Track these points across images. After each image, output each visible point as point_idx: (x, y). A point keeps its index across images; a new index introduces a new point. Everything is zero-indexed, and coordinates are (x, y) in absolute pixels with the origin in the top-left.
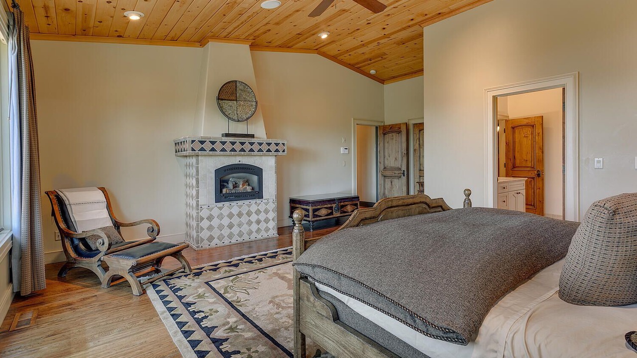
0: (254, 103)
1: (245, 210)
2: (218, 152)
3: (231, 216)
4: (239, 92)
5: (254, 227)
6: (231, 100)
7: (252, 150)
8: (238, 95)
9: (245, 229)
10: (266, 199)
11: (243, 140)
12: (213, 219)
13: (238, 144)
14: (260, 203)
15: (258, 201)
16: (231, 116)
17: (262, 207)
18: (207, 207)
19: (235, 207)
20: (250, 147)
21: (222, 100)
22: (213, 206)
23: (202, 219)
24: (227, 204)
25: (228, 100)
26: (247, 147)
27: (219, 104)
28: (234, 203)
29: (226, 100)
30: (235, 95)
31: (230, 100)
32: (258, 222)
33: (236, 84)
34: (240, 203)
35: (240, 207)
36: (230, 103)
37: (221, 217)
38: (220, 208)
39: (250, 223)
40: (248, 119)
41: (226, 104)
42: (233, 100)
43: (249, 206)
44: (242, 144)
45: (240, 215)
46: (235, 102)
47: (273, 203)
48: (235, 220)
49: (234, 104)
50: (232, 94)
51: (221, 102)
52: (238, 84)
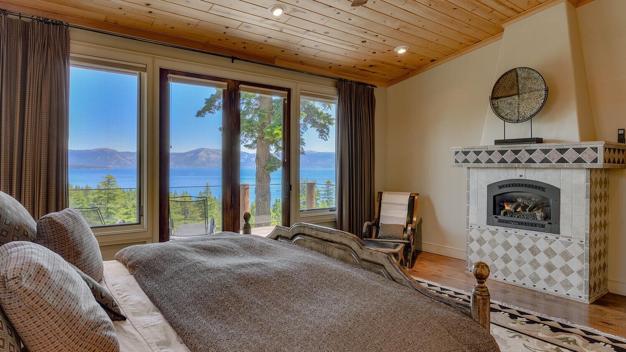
0: (543, 93)
1: (528, 243)
2: (483, 165)
3: (506, 246)
4: (521, 81)
5: (543, 273)
6: (511, 96)
7: (530, 161)
8: (520, 86)
9: (527, 269)
10: (566, 237)
11: (517, 147)
12: (484, 243)
13: (509, 153)
14: (554, 241)
15: (551, 236)
16: (509, 117)
17: (558, 246)
18: (476, 227)
19: (514, 236)
20: (527, 156)
21: (498, 98)
22: (484, 228)
23: (472, 240)
24: (502, 229)
25: (506, 97)
26: (537, 156)
27: (493, 105)
28: (511, 231)
29: (503, 97)
30: (516, 88)
31: (509, 96)
32: (550, 268)
33: (516, 72)
34: (521, 232)
35: (520, 238)
36: (509, 100)
37: (493, 244)
38: (494, 233)
39: (535, 264)
40: (532, 117)
41: (502, 103)
42: (514, 95)
43: (535, 240)
44: (516, 152)
45: (520, 248)
46: (516, 97)
47: (581, 246)
48: (513, 253)
49: (514, 99)
50: (512, 87)
51: (495, 102)
52: (519, 72)
